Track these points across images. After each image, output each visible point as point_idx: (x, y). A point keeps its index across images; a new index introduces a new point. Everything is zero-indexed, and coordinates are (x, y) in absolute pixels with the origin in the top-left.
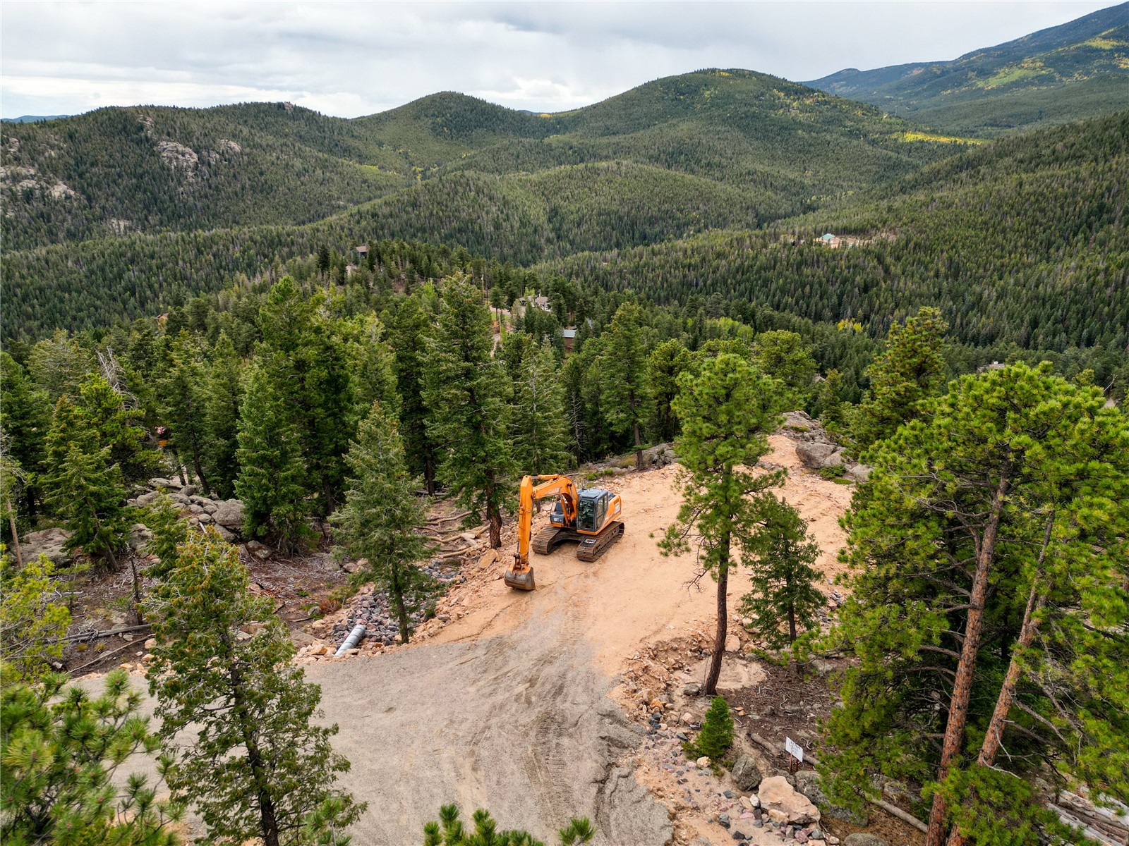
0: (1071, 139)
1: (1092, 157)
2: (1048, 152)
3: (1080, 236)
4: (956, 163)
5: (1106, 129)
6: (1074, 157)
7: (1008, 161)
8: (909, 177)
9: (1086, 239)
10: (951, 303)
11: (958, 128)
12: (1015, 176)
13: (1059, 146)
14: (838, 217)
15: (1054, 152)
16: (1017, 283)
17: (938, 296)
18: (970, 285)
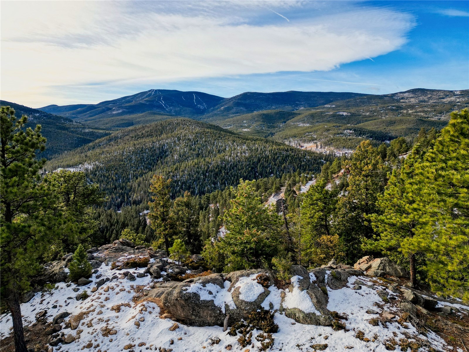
0: (147, 129)
1: (155, 135)
2: (140, 134)
3: (159, 161)
4: (108, 139)
5: (156, 127)
6: (149, 135)
7: (127, 137)
8: (91, 144)
9: (162, 162)
10: (121, 190)
11: (104, 128)
12: (132, 142)
13: (144, 132)
14: (62, 162)
15: (142, 134)
16: (143, 180)
17: (115, 188)
18: (127, 183)
